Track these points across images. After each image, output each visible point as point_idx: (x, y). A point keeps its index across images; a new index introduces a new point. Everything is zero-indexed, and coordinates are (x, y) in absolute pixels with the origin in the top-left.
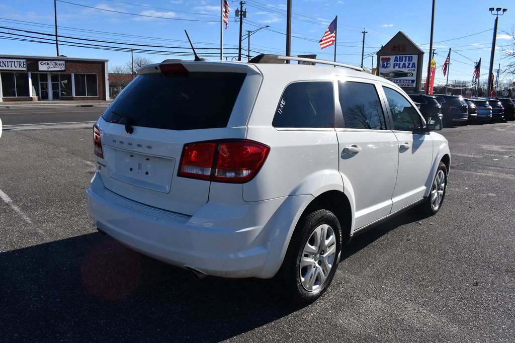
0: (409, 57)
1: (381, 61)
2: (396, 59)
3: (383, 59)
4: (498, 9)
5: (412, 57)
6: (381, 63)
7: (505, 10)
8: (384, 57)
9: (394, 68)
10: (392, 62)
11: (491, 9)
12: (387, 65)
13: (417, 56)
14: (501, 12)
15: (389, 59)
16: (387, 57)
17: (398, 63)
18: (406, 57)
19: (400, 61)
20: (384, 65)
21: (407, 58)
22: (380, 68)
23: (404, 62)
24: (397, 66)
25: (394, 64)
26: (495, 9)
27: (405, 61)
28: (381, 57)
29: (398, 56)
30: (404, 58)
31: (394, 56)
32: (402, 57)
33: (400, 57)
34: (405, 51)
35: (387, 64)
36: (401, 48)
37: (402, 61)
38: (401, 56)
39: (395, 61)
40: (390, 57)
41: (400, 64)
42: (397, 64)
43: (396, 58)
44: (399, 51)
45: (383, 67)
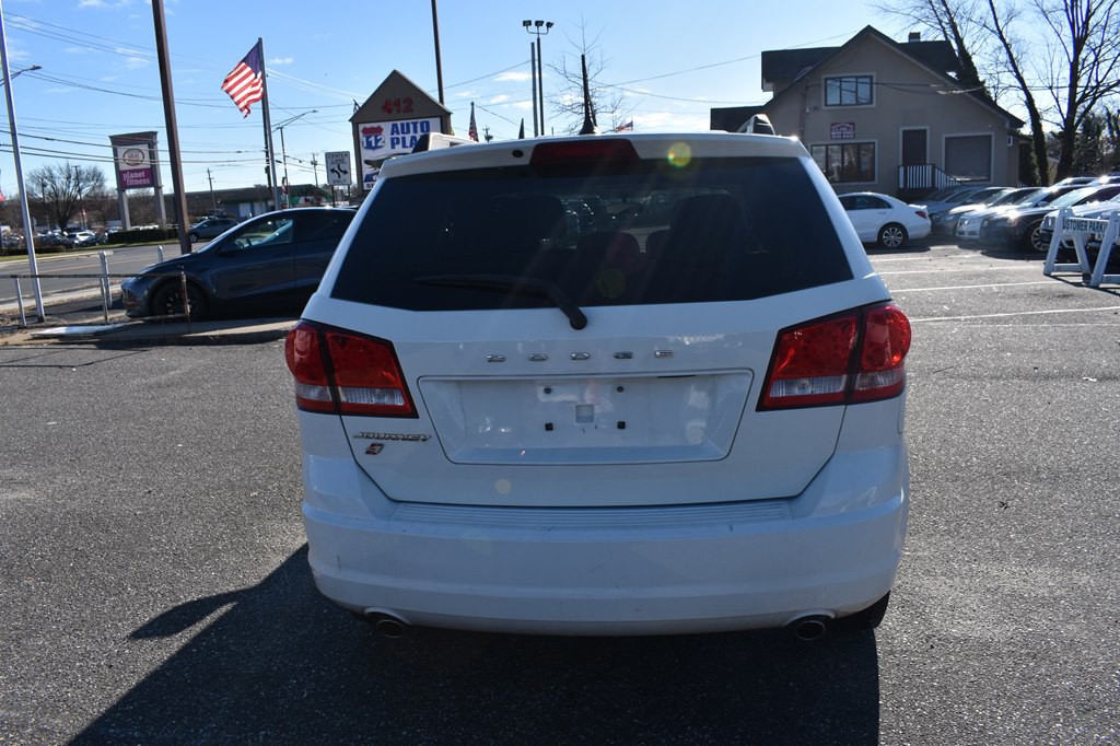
0: (422, 124)
1: (361, 135)
2: (394, 129)
3: (366, 131)
4: (539, 24)
5: (428, 123)
6: (363, 139)
7: (549, 25)
8: (368, 126)
9: (393, 147)
10: (386, 135)
11: (527, 23)
12: (376, 143)
13: (438, 120)
14: (543, 28)
15: (379, 130)
16: (375, 125)
17: (400, 136)
18: (415, 124)
19: (403, 133)
20: (369, 144)
21: (419, 125)
22: (363, 150)
23: (412, 134)
24: (398, 143)
25: (392, 139)
26: (533, 23)
27: (415, 131)
28: (361, 127)
29: (399, 123)
30: (411, 126)
31: (391, 123)
32: (408, 124)
33: (402, 125)
34: (412, 110)
35: (377, 141)
36: (403, 106)
37: (408, 132)
38: (405, 122)
39: (392, 134)
40: (382, 125)
41: (404, 139)
42: (398, 139)
43: (395, 126)
44: (399, 111)
45: (369, 146)
